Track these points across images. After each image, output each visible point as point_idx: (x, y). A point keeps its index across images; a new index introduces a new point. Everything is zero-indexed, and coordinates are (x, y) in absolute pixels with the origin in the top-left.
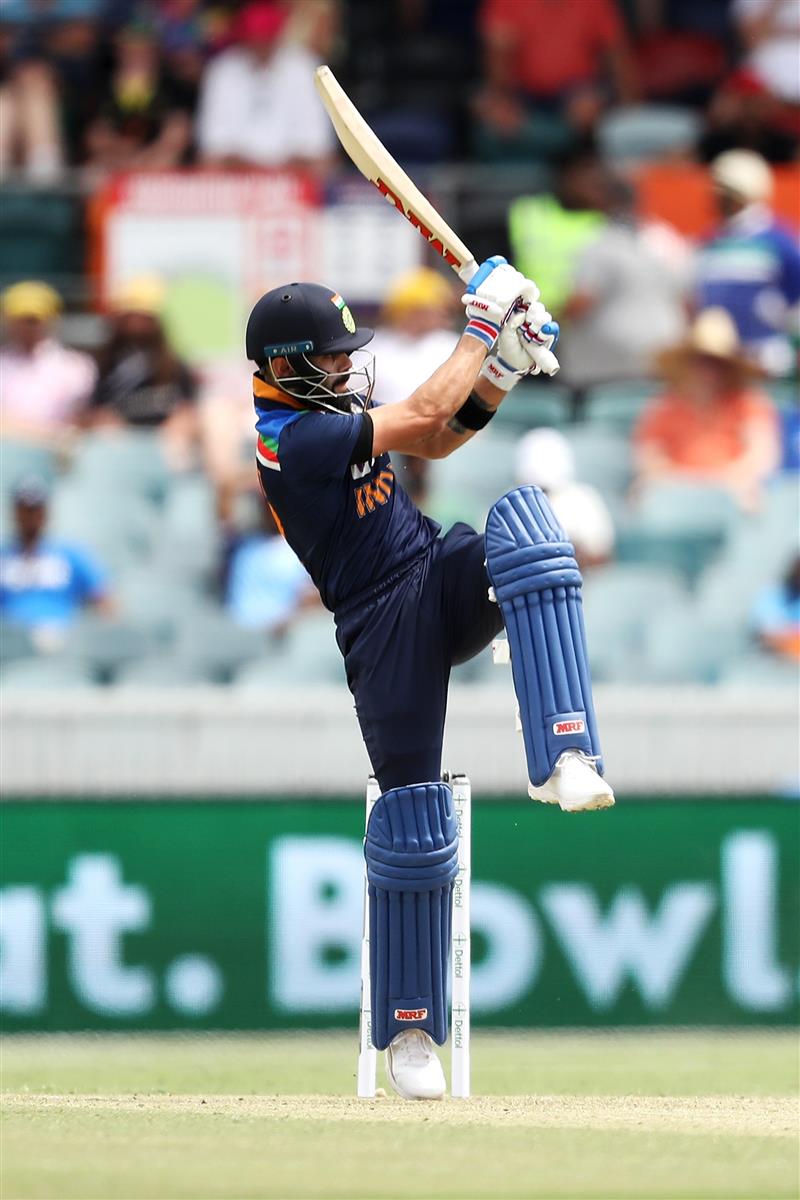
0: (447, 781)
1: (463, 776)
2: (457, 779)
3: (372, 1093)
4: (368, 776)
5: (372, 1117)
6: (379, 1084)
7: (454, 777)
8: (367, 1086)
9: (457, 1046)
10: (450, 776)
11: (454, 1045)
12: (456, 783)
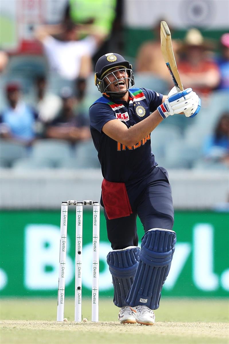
0: (91, 204)
1: (97, 202)
2: (95, 204)
3: (62, 319)
4: (62, 203)
5: (62, 329)
6: (64, 317)
7: (94, 203)
8: (61, 318)
9: (94, 303)
10: (92, 202)
11: (93, 303)
12: (94, 205)
